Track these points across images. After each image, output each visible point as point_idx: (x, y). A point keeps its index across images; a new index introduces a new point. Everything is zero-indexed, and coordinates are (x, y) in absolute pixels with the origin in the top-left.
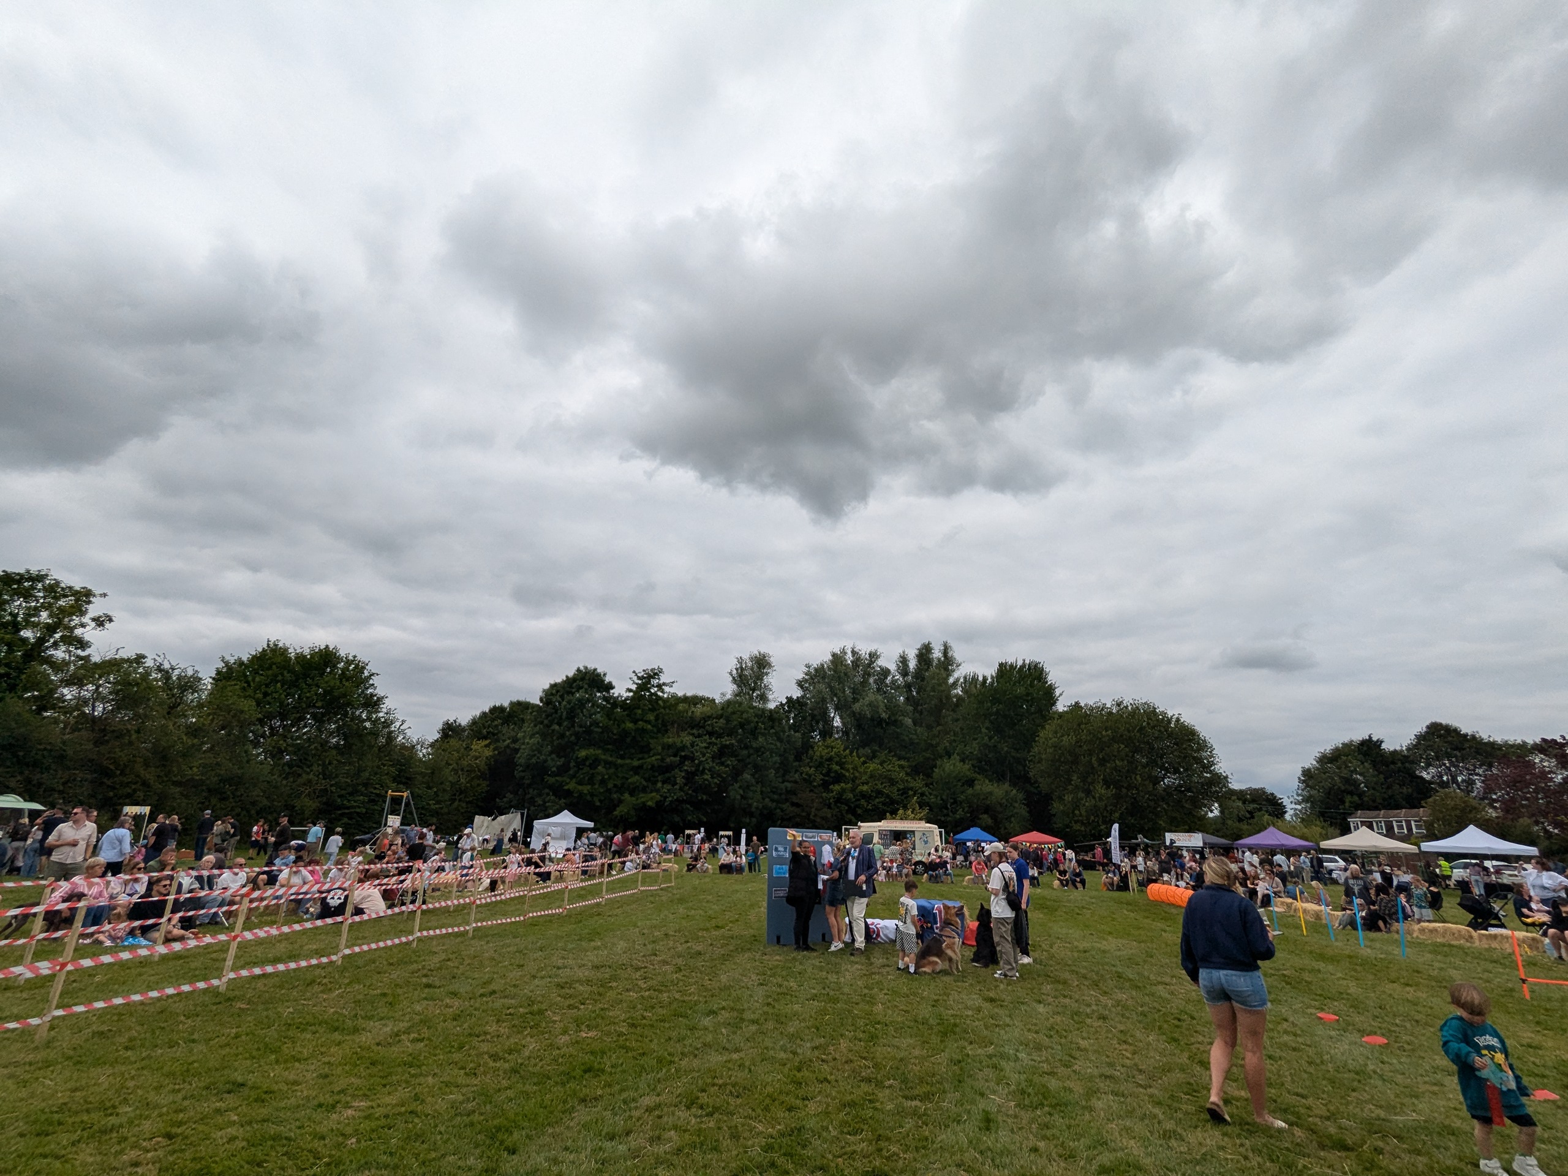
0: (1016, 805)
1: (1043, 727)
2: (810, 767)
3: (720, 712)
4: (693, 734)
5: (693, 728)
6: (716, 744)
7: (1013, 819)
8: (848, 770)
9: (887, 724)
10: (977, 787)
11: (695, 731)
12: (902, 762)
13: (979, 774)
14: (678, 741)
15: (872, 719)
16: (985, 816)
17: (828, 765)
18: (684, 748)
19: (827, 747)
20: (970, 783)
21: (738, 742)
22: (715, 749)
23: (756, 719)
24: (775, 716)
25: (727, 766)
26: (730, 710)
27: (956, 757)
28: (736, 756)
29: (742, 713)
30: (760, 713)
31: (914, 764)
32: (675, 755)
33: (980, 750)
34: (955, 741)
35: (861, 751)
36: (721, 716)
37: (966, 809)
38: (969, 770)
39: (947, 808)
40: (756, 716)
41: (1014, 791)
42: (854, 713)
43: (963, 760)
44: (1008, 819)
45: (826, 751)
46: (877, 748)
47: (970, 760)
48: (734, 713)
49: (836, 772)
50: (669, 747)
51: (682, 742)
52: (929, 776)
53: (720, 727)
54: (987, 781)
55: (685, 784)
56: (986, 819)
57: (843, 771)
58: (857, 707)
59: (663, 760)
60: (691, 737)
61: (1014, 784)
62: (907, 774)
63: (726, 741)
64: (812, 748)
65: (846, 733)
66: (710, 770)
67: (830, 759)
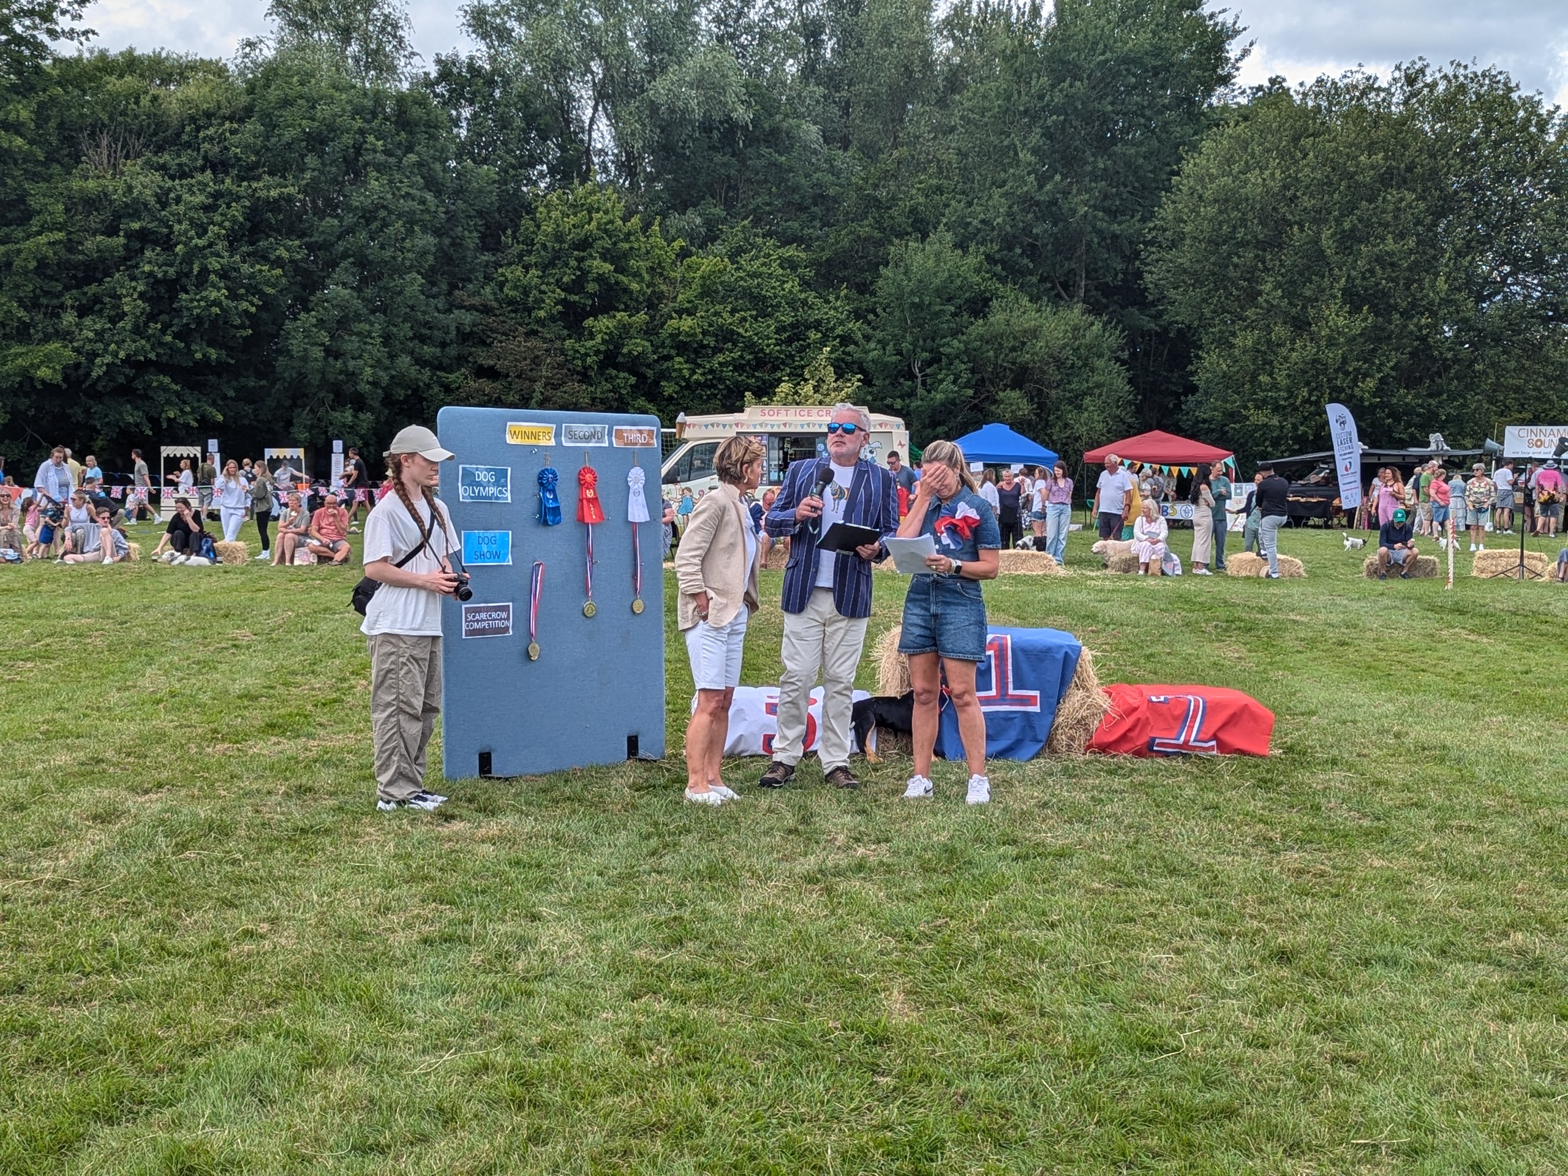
0: (1100, 363)
1: (1194, 147)
2: (527, 268)
3: (245, 100)
4: (163, 168)
5: (160, 149)
6: (238, 199)
7: (1087, 400)
8: (637, 275)
9: (752, 140)
10: (998, 317)
11: (165, 158)
12: (790, 251)
13: (1003, 281)
14: (115, 187)
15: (707, 127)
16: (1015, 394)
17: (580, 260)
18: (135, 209)
19: (575, 207)
20: (979, 306)
21: (304, 191)
22: (236, 211)
23: (359, 123)
24: (416, 112)
25: (278, 263)
26: (274, 94)
27: (942, 239)
28: (302, 235)
29: (313, 103)
30: (369, 103)
31: (826, 255)
32: (112, 231)
33: (1010, 214)
34: (939, 190)
35: (675, 220)
36: (249, 111)
37: (965, 377)
38: (978, 271)
39: (912, 377)
40: (358, 111)
41: (1097, 327)
42: (654, 108)
43: (961, 245)
44: (1076, 401)
45: (573, 220)
46: (719, 211)
47: (983, 243)
48: (286, 102)
49: (601, 279)
50: (92, 203)
51: (130, 188)
52: (863, 288)
53: (247, 147)
54: (1025, 301)
55: (152, 317)
56: (1016, 401)
57: (621, 277)
58: (660, 88)
59: (71, 246)
60: (157, 177)
61: (1095, 309)
62: (806, 284)
63: (268, 187)
64: (530, 210)
65: (628, 166)
66: (224, 274)
67: (584, 244)
